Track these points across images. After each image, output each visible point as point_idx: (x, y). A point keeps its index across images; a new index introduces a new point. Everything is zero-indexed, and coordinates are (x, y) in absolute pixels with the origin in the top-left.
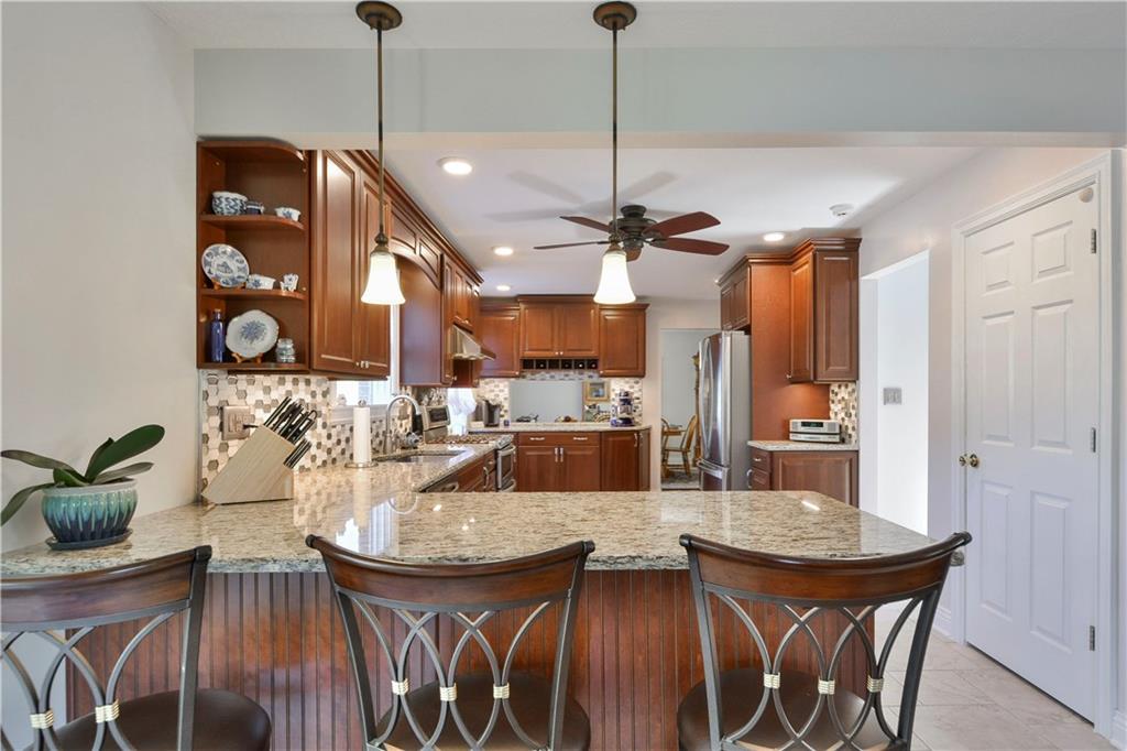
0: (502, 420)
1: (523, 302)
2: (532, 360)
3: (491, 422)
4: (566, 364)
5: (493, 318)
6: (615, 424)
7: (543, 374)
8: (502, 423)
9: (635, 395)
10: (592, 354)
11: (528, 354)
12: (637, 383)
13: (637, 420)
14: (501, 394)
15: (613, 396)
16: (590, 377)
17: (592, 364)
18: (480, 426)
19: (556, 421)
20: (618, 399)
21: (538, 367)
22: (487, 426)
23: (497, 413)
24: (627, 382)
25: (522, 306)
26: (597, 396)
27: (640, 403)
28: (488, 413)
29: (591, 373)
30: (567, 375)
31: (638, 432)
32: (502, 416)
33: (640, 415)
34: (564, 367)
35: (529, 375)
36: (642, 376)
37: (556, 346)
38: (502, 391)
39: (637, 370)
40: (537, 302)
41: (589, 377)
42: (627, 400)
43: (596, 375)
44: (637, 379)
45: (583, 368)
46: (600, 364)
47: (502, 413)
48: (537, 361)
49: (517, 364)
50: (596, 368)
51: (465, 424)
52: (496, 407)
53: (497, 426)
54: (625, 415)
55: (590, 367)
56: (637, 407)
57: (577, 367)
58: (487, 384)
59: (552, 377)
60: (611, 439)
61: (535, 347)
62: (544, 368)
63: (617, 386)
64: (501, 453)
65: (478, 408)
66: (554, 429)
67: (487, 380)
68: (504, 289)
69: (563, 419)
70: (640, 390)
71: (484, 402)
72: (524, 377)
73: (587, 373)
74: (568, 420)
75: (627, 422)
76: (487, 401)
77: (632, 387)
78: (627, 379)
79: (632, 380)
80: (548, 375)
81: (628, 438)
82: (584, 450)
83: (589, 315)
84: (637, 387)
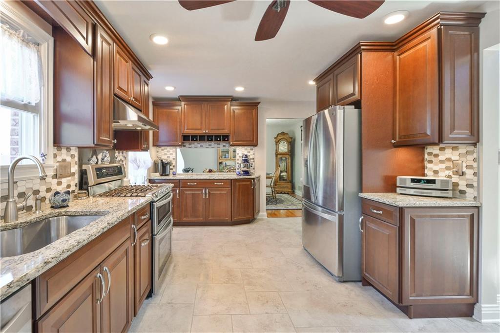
0: (171, 171)
1: (184, 101)
2: (189, 136)
3: (164, 173)
4: (209, 138)
5: (165, 110)
6: (239, 174)
7: (196, 144)
8: (171, 173)
9: (251, 157)
10: (226, 132)
11: (187, 132)
12: (252, 149)
13: (251, 172)
14: (171, 156)
15: (237, 157)
16: (224, 146)
17: (225, 138)
18: (157, 176)
19: (204, 172)
20: (241, 159)
21: (193, 140)
22: (161, 175)
23: (168, 167)
24: (247, 149)
25: (183, 103)
26: (226, 158)
27: (254, 161)
28: (163, 167)
29: (224, 144)
30: (211, 145)
31: (254, 179)
32: (172, 169)
33: (254, 169)
34: (208, 140)
35: (187, 145)
36: (256, 145)
37: (204, 127)
38: (172, 154)
39: (253, 142)
40: (192, 101)
41: (222, 146)
42: (246, 160)
43: (227, 145)
44: (252, 147)
45: (220, 140)
46: (231, 138)
47: (171, 167)
48: (192, 136)
49: (180, 138)
50: (228, 140)
51: (146, 175)
52: (167, 164)
53: (168, 175)
54: (245, 169)
55: (224, 140)
56: (252, 164)
57: (216, 140)
58: (162, 150)
59: (201, 146)
60: (237, 184)
61: (190, 128)
62: (196, 140)
63: (241, 151)
64: (157, 205)
65: (155, 164)
66: (202, 177)
67: (163, 148)
68: (169, 90)
69: (208, 170)
70: (254, 154)
71: (160, 161)
72: (184, 146)
73: (222, 144)
74: (210, 171)
75: (247, 173)
76: (162, 160)
77: (249, 152)
78: (246, 147)
79: (249, 148)
80: (199, 145)
81: (249, 183)
82: (221, 190)
83: (224, 108)
84: (252, 152)
